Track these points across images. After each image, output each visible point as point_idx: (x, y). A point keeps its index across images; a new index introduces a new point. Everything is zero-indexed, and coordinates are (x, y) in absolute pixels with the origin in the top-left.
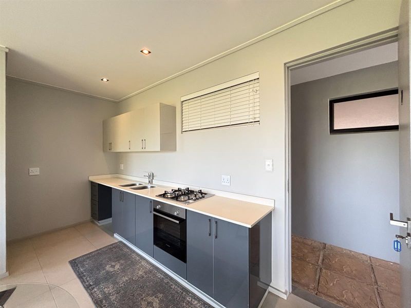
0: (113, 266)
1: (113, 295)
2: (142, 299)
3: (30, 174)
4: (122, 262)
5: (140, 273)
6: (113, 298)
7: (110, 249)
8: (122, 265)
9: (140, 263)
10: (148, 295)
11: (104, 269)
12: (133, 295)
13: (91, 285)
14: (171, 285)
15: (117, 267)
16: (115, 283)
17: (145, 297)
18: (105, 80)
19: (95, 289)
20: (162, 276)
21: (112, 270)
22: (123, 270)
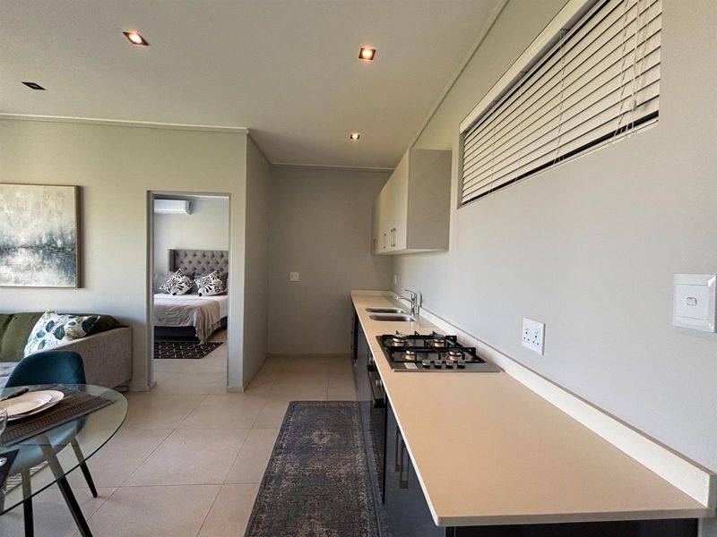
0: (321, 436)
1: (287, 480)
2: (310, 518)
3: (291, 279)
4: (337, 436)
5: (342, 471)
6: (285, 484)
7: (340, 407)
8: (332, 440)
9: (356, 453)
10: (322, 519)
11: (310, 435)
12: (306, 501)
13: (281, 448)
14: (366, 532)
15: (325, 440)
16: (304, 464)
17: (315, 518)
18: (355, 136)
19: (280, 457)
20: (365, 502)
21: (316, 440)
22: (327, 451)
